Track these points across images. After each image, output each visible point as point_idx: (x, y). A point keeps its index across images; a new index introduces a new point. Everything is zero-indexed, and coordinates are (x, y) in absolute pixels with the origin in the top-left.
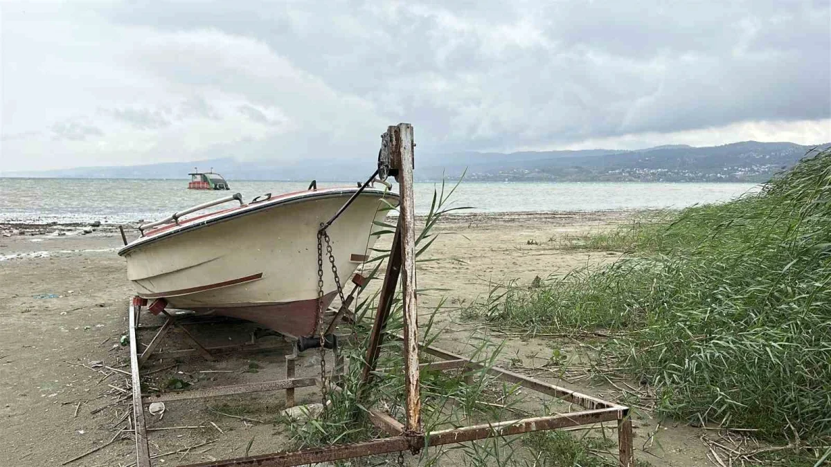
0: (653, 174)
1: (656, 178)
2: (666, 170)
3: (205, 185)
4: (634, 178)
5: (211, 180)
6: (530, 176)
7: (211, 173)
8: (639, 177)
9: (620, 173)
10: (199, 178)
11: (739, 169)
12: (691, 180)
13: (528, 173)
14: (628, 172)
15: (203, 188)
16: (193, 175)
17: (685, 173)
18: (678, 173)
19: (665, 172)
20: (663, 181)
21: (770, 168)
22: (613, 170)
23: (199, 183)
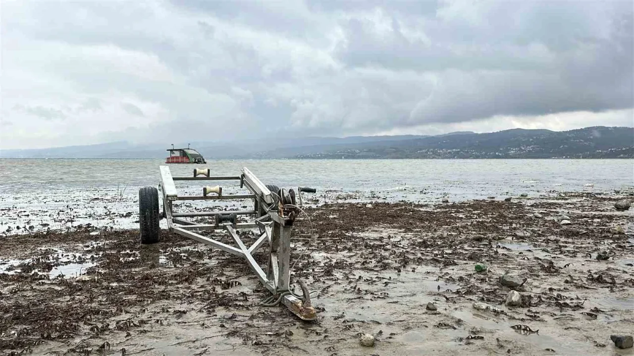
0: (450, 152)
1: (452, 156)
2: (459, 150)
3: (185, 159)
4: (436, 155)
5: (190, 154)
6: (361, 154)
7: (189, 149)
8: (440, 155)
9: (426, 152)
10: (177, 154)
11: (512, 149)
12: (477, 157)
13: (359, 153)
14: (431, 151)
15: (182, 162)
16: (171, 150)
17: (472, 152)
18: (467, 152)
19: (458, 151)
20: (457, 158)
21: (534, 148)
22: (421, 150)
23: (177, 157)
